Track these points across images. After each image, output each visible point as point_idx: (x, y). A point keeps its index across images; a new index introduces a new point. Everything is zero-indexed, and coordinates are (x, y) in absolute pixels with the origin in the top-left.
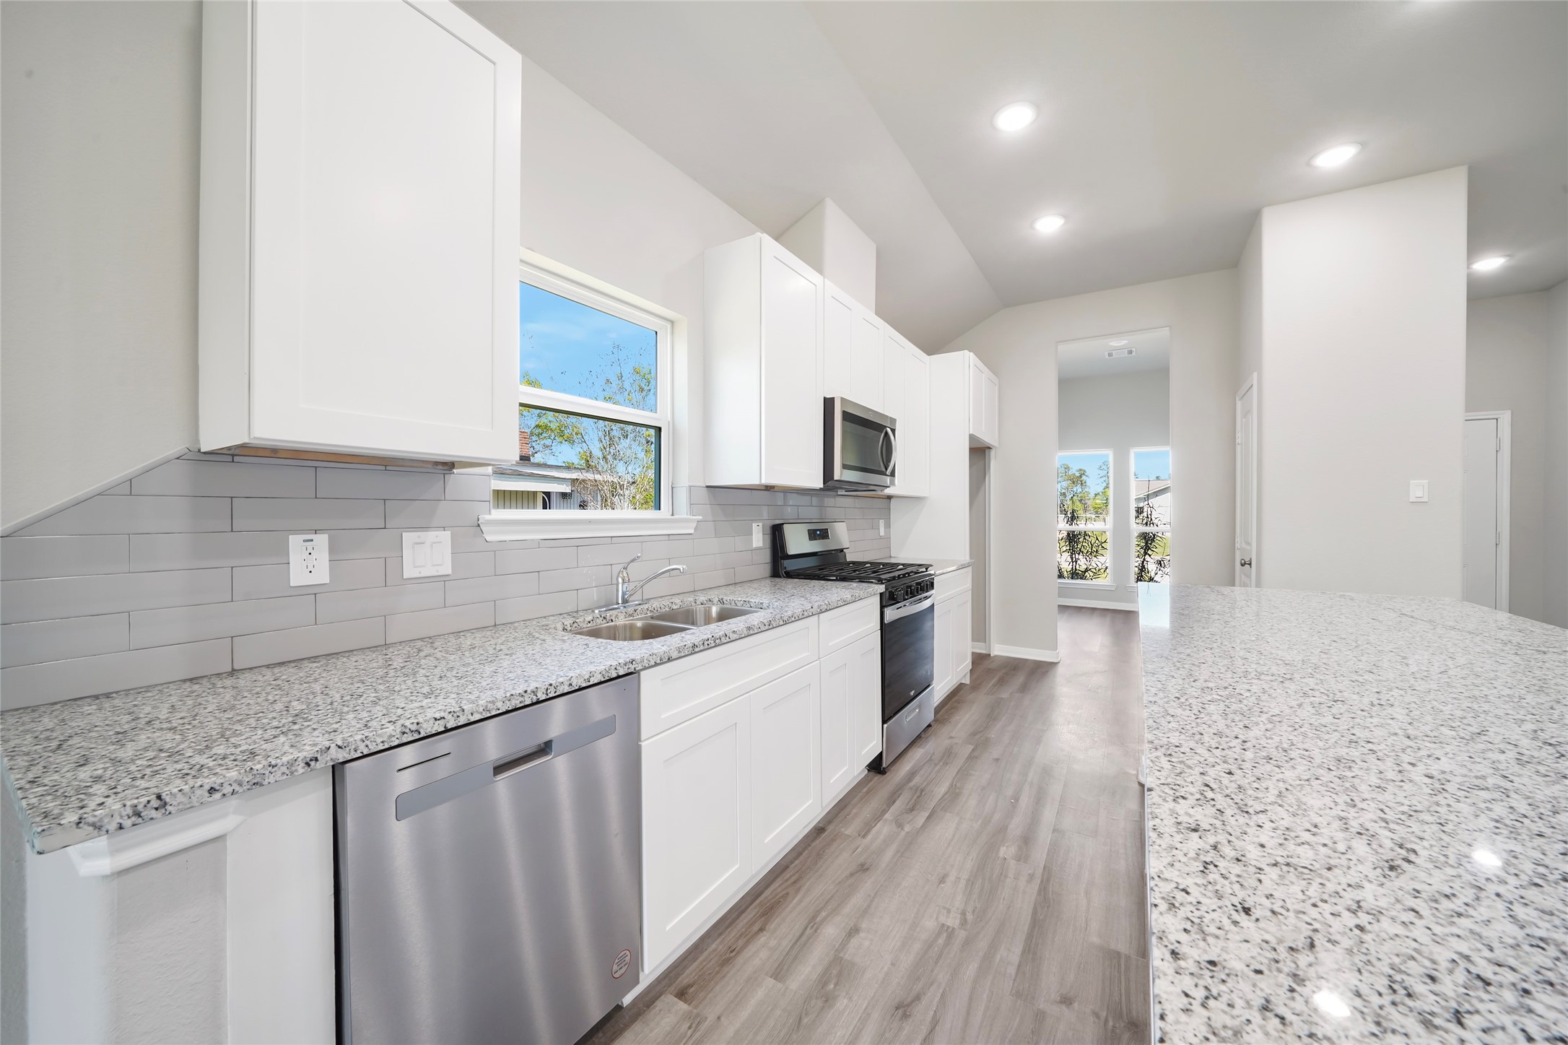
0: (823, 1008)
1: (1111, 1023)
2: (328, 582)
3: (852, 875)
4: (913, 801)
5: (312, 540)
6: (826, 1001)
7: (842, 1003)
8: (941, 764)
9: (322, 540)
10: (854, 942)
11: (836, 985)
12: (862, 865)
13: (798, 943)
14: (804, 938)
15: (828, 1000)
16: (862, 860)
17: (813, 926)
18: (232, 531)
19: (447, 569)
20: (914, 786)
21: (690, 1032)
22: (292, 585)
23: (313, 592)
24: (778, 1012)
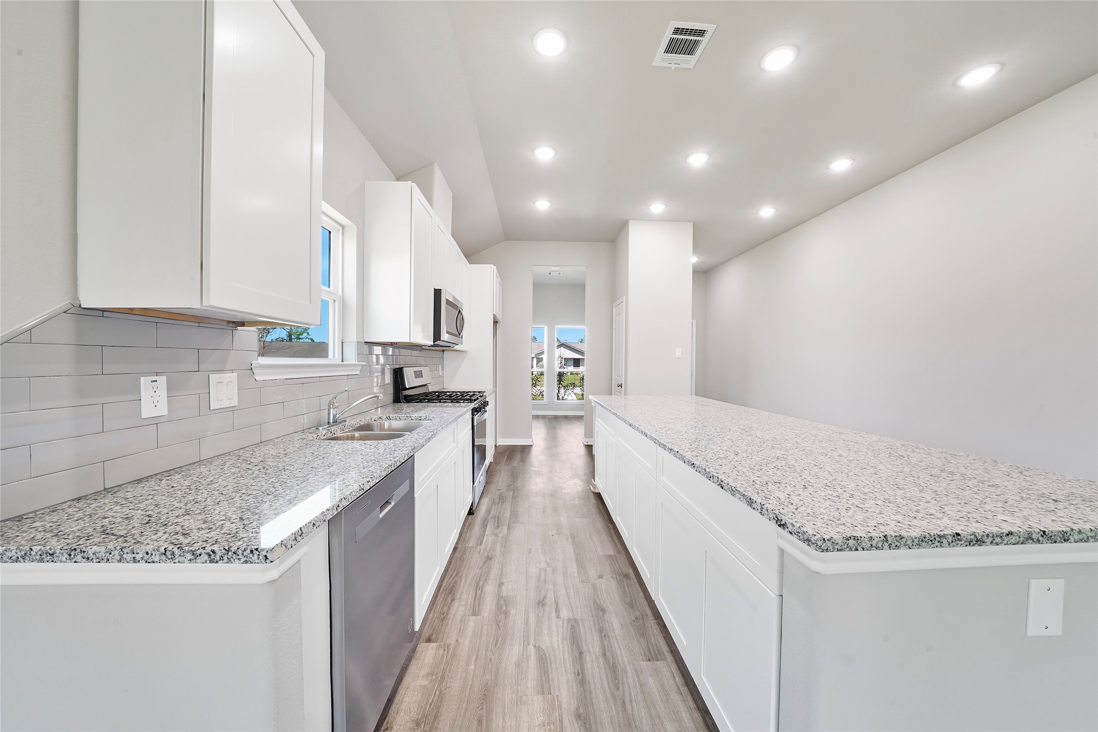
0: (506, 617)
1: (618, 578)
2: (167, 414)
3: (485, 563)
4: (496, 523)
5: (156, 381)
6: (506, 614)
7: (513, 612)
8: (501, 503)
9: (162, 380)
10: (504, 588)
11: (506, 607)
12: (488, 557)
13: (477, 598)
14: (478, 596)
15: (506, 613)
16: (486, 555)
17: (479, 590)
18: (103, 374)
19: (235, 402)
20: (493, 516)
21: (446, 652)
22: (142, 417)
23: (156, 422)
24: (485, 627)
